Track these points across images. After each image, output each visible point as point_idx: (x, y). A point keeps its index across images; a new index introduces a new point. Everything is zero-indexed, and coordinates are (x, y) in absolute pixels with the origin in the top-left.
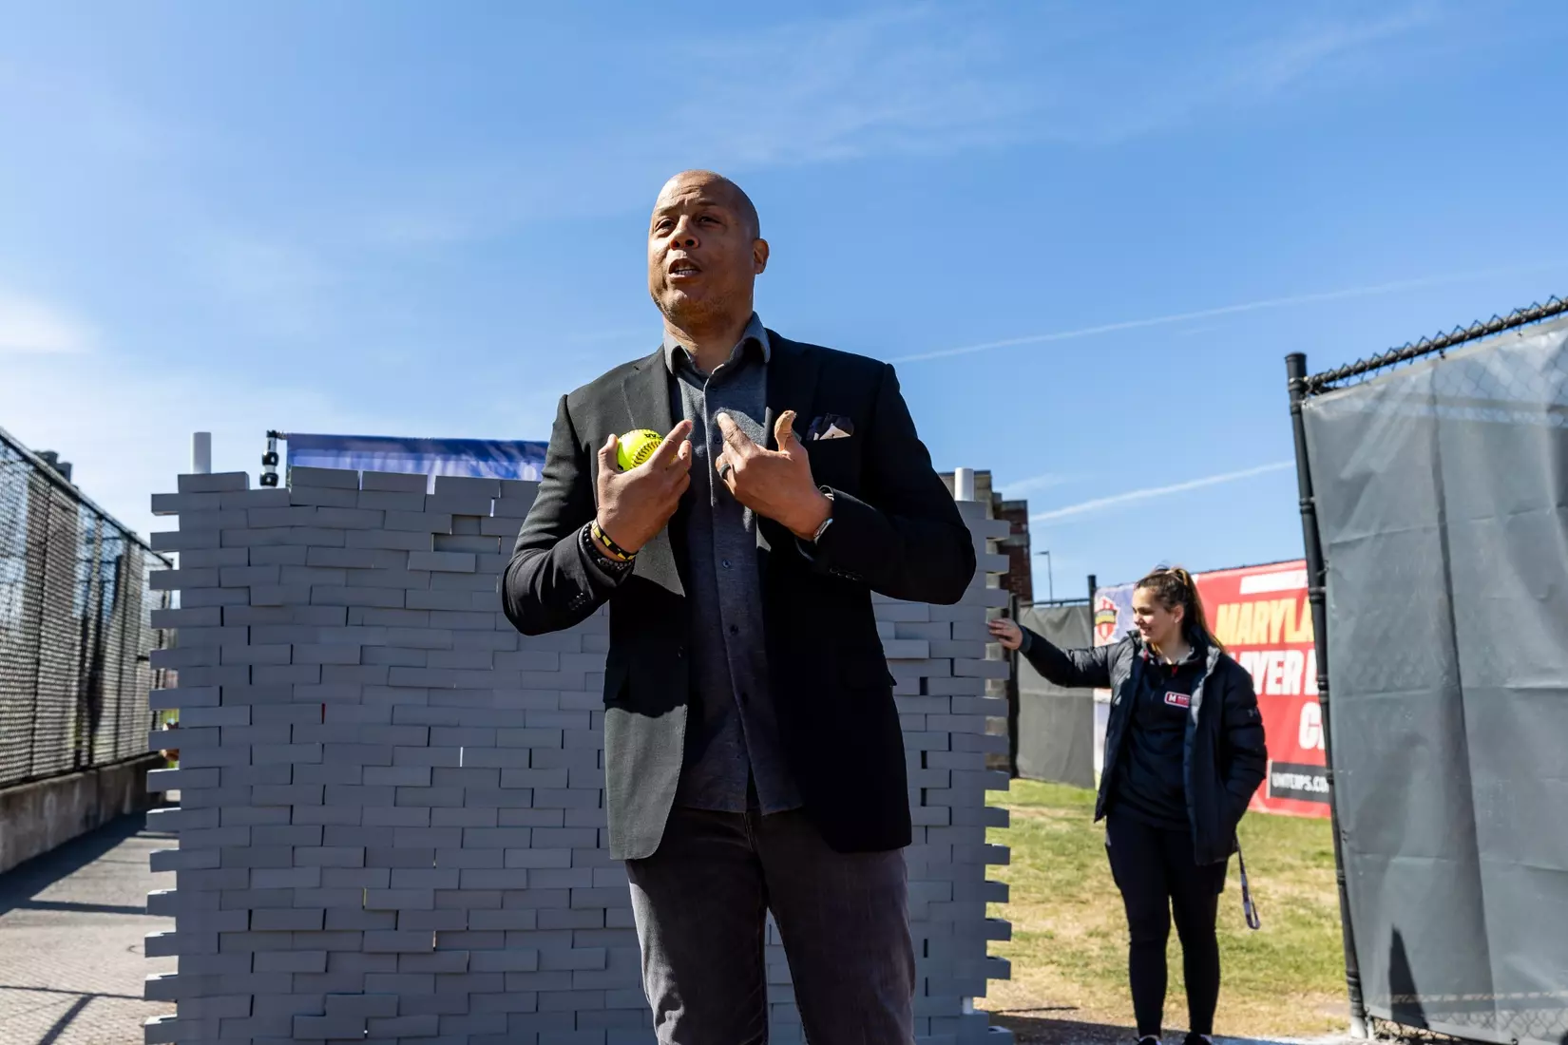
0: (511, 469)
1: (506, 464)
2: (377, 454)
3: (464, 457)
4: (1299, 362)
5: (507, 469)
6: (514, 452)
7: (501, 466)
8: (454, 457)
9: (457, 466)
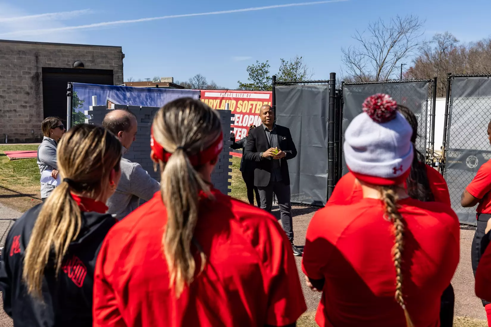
0: (124, 93)
1: (123, 92)
2: (94, 89)
3: (114, 90)
4: (274, 78)
5: (123, 94)
6: (125, 89)
8: (112, 90)
9: (112, 92)
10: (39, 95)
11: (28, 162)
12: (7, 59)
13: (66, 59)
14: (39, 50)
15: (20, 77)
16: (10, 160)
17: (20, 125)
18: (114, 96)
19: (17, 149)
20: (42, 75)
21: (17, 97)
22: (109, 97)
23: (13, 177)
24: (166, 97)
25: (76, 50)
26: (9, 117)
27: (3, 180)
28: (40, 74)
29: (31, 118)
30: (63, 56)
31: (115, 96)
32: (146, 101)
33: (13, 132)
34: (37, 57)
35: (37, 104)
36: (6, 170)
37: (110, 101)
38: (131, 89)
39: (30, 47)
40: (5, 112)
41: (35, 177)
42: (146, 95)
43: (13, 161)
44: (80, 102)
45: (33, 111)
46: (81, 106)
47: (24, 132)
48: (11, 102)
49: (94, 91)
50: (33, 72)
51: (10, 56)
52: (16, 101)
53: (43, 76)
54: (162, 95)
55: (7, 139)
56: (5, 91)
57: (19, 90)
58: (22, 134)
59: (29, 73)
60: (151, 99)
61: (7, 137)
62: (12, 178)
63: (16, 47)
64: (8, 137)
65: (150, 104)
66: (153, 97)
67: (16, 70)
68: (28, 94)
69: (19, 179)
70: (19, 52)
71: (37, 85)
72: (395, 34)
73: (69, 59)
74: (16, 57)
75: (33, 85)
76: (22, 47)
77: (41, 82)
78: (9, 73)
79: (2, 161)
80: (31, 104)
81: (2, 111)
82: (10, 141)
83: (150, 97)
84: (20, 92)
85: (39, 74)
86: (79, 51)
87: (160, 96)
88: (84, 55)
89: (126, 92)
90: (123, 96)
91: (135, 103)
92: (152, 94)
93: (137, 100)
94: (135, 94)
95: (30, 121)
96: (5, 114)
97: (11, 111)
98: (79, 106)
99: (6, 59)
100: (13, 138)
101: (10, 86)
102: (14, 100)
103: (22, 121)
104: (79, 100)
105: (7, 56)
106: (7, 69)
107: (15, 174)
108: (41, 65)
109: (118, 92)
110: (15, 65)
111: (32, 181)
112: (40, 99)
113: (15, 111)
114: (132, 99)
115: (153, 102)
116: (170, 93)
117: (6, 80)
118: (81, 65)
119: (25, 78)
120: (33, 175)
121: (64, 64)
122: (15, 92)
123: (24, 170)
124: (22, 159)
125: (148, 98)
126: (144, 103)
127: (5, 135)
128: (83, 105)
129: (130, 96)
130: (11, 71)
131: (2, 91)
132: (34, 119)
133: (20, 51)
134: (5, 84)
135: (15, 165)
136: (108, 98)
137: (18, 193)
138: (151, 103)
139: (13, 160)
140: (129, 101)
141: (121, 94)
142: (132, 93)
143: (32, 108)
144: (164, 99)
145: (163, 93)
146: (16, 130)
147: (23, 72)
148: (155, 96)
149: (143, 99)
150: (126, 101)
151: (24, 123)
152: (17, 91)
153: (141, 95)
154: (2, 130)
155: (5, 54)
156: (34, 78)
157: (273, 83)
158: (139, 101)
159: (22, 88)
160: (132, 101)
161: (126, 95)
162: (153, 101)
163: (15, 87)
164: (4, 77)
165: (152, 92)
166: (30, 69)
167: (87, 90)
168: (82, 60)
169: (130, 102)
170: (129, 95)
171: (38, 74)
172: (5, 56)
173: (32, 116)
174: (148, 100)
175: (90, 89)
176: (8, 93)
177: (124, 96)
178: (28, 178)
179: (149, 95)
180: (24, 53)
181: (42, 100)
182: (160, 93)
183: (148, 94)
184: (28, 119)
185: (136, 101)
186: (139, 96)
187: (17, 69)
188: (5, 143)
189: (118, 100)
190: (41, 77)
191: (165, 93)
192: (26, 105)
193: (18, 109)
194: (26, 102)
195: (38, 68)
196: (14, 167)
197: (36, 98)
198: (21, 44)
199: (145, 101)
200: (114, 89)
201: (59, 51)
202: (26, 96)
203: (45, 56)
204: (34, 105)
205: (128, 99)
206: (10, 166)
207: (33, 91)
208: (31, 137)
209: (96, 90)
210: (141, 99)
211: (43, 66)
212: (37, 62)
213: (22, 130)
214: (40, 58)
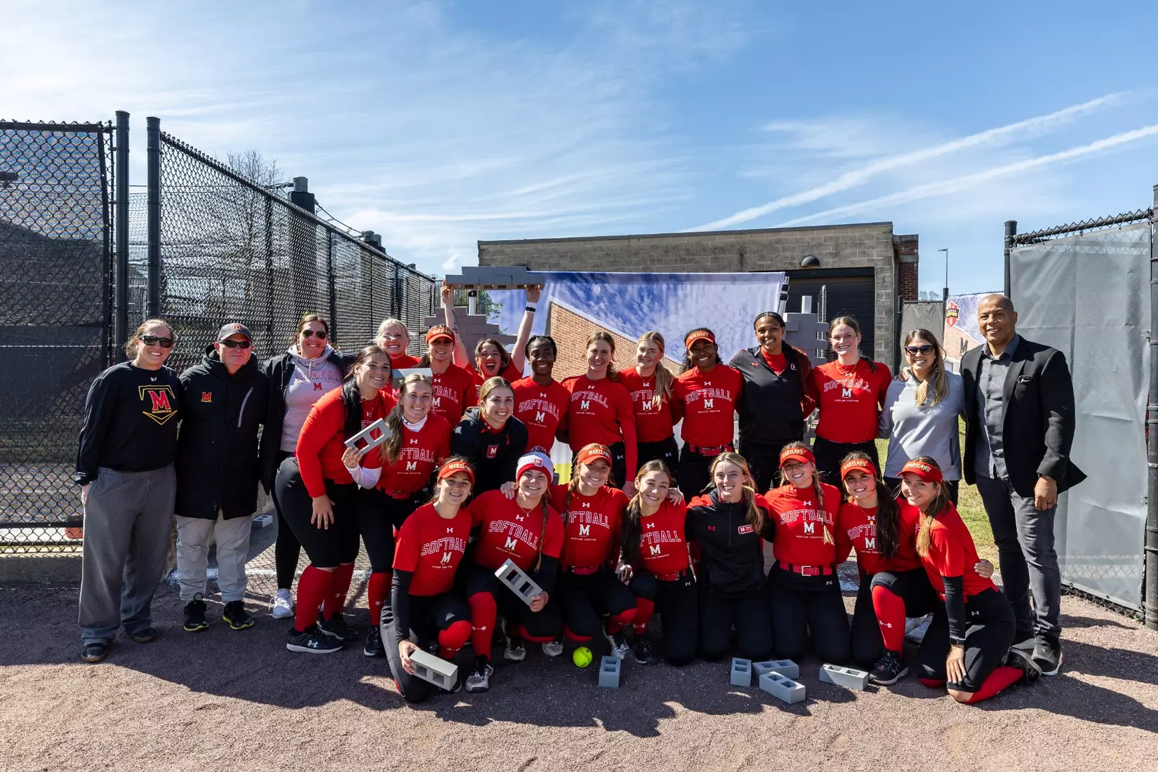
0: (588, 287)
1: (585, 284)
3: (565, 281)
4: (1012, 226)
6: (589, 278)
7: (583, 285)
9: (561, 286)
13: (789, 254)
14: (744, 243)
18: (565, 294)
22: (553, 295)
24: (691, 292)
25: (807, 236)
30: (784, 249)
31: (567, 292)
32: (640, 302)
34: (742, 255)
37: (556, 305)
38: (603, 278)
39: (732, 239)
42: (641, 288)
44: (493, 306)
46: (496, 315)
51: (701, 257)
54: (679, 287)
60: (651, 296)
63: (709, 243)
65: (648, 307)
66: (655, 292)
73: (795, 254)
74: (709, 258)
76: (719, 241)
83: (650, 293)
86: (813, 239)
87: (675, 289)
88: (821, 244)
89: (591, 284)
90: (585, 292)
91: (612, 306)
92: (655, 286)
93: (618, 299)
94: (613, 288)
98: (492, 314)
104: (493, 303)
105: (697, 258)
108: (747, 268)
109: (574, 286)
114: (605, 299)
115: (656, 303)
116: (702, 282)
118: (815, 262)
121: (786, 263)
125: (645, 294)
126: (635, 307)
128: (499, 313)
129: (600, 292)
133: (716, 248)
136: (550, 298)
138: (650, 305)
140: (597, 303)
141: (581, 289)
142: (606, 285)
144: (685, 296)
145: (682, 284)
148: (661, 291)
149: (632, 299)
150: (592, 303)
153: (626, 290)
155: (694, 255)
157: (1008, 240)
158: (623, 302)
160: (607, 304)
161: (591, 291)
162: (658, 302)
168: (816, 253)
169: (602, 305)
170: (599, 289)
174: (645, 299)
177: (588, 293)
179: (646, 288)
180: (723, 250)
182: (676, 282)
183: (644, 286)
185: (615, 302)
186: (622, 293)
189: (574, 300)
191: (688, 283)
198: (719, 236)
199: (637, 303)
200: (565, 279)
201: (778, 242)
203: (754, 252)
205: (595, 299)
210: (628, 297)
212: (741, 263)
214: (747, 256)
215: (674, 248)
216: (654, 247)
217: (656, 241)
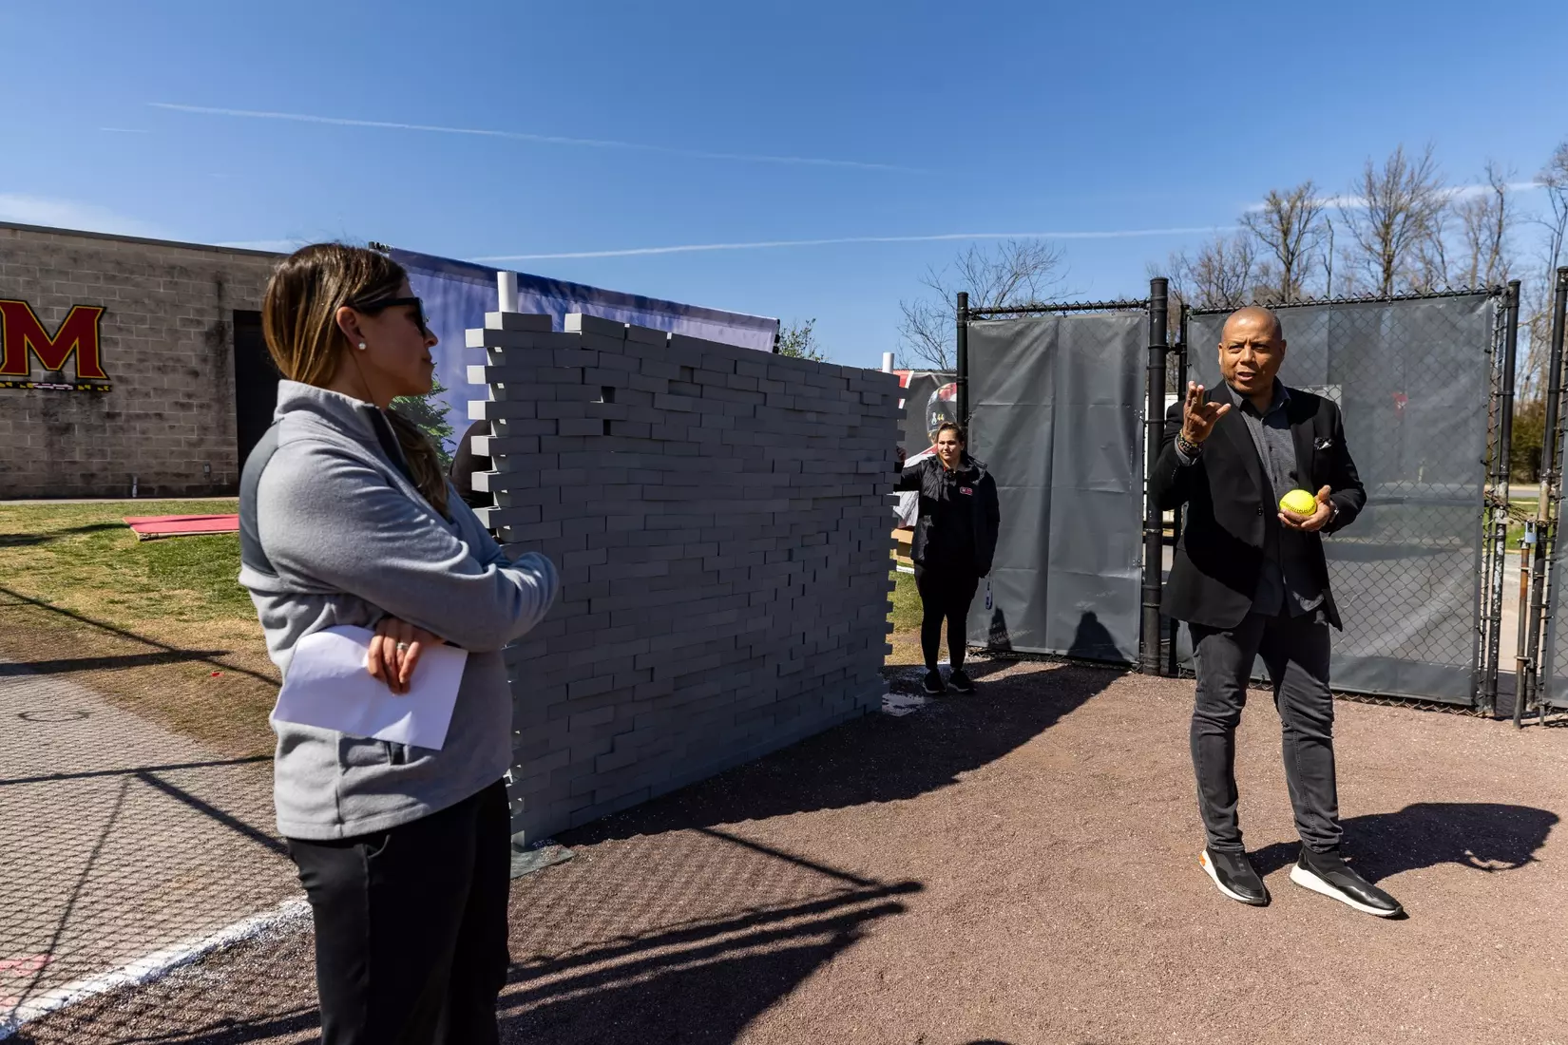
0: (565, 305)
1: (560, 300)
2: (465, 278)
4: (963, 297)
5: (561, 305)
6: (568, 291)
7: (557, 301)
8: (524, 289)
10: (224, 379)
11: (195, 545)
12: (137, 285)
14: (224, 267)
15: (173, 332)
16: (142, 540)
17: (172, 452)
19: (163, 510)
20: (233, 328)
21: (166, 381)
23: (149, 590)
24: (688, 331)
26: (143, 432)
27: (112, 602)
28: (229, 327)
29: (205, 435)
33: (155, 470)
34: (219, 284)
35: (221, 400)
36: (124, 570)
39: (201, 257)
40: (130, 418)
41: (220, 591)
42: (631, 317)
43: (151, 542)
45: (210, 418)
47: (182, 470)
48: (147, 395)
49: (465, 286)
50: (210, 320)
51: (146, 277)
52: (161, 391)
53: (235, 330)
55: (135, 487)
56: (130, 365)
57: (171, 363)
58: (179, 475)
59: (199, 323)
61: (135, 482)
62: (145, 595)
63: (161, 256)
64: (139, 481)
67: (161, 314)
68: (195, 374)
69: (165, 597)
70: (171, 269)
71: (221, 354)
72: (1006, 278)
74: (161, 280)
75: (209, 353)
76: (177, 257)
77: (232, 347)
78: (142, 320)
79: (116, 543)
80: (205, 401)
81: (123, 417)
82: (145, 492)
84: (174, 370)
85: (226, 326)
87: (671, 326)
89: (569, 301)
92: (648, 317)
94: (596, 312)
95: (201, 442)
96: (132, 424)
97: (147, 416)
99: (133, 286)
100: (154, 485)
101: (145, 353)
102: (155, 389)
103: (178, 443)
105: (138, 278)
106: (135, 311)
107: (155, 581)
108: (231, 305)
109: (544, 300)
110: (159, 302)
111: (211, 602)
112: (228, 389)
113: (159, 416)
116: (699, 319)
117: (135, 338)
119: (187, 335)
120: (213, 584)
122: (159, 369)
123: (185, 568)
124: (177, 536)
127: (130, 476)
130: (148, 316)
131: (124, 365)
132: (211, 437)
133: (173, 267)
134: (131, 348)
135: (156, 553)
137: (161, 646)
139: (151, 539)
141: (554, 307)
142: (589, 306)
143: (205, 411)
146: (163, 464)
147: (182, 320)
148: (655, 325)
151: (184, 448)
152: (164, 366)
153: (614, 317)
154: (122, 463)
155: (132, 273)
156: (212, 335)
157: (961, 313)
159: (178, 360)
163: (158, 356)
164: (129, 331)
165: (649, 311)
166: (200, 312)
167: (441, 280)
171: (223, 328)
172: (133, 277)
173: (204, 429)
175: (451, 279)
176: (140, 371)
178: (197, 595)
179: (638, 318)
180: (184, 271)
181: (233, 390)
182: (672, 316)
183: (635, 315)
184: (194, 437)
186: (609, 320)
187: (165, 311)
188: (130, 496)
190: (231, 333)
192: (191, 401)
193: (167, 412)
194: (189, 396)
195: (221, 311)
196: (152, 562)
197: (217, 386)
198: (176, 250)
200: (533, 288)
202: (189, 379)
203: (241, 282)
204: (213, 403)
206: (139, 557)
207: (208, 369)
208: (204, 481)
209: (472, 283)
211: (237, 308)
212: (220, 296)
213: (177, 464)
214: (228, 286)
215: (91, 256)
216: (47, 249)
217: (52, 240)
